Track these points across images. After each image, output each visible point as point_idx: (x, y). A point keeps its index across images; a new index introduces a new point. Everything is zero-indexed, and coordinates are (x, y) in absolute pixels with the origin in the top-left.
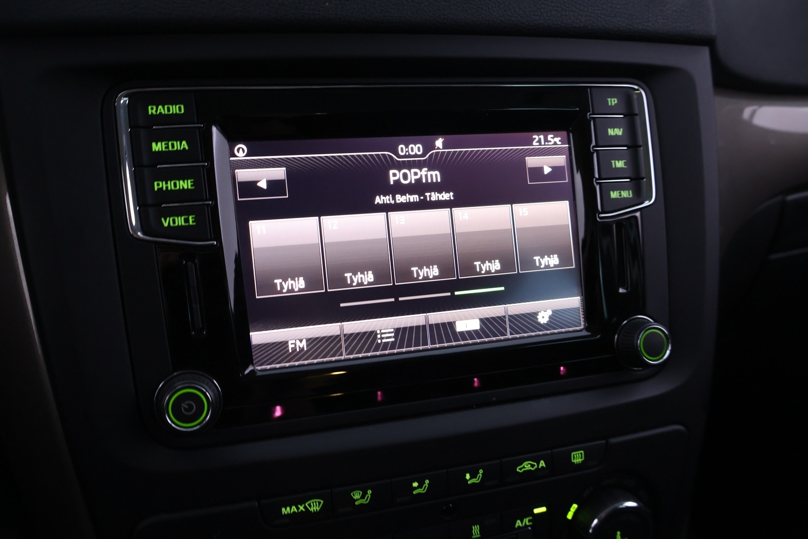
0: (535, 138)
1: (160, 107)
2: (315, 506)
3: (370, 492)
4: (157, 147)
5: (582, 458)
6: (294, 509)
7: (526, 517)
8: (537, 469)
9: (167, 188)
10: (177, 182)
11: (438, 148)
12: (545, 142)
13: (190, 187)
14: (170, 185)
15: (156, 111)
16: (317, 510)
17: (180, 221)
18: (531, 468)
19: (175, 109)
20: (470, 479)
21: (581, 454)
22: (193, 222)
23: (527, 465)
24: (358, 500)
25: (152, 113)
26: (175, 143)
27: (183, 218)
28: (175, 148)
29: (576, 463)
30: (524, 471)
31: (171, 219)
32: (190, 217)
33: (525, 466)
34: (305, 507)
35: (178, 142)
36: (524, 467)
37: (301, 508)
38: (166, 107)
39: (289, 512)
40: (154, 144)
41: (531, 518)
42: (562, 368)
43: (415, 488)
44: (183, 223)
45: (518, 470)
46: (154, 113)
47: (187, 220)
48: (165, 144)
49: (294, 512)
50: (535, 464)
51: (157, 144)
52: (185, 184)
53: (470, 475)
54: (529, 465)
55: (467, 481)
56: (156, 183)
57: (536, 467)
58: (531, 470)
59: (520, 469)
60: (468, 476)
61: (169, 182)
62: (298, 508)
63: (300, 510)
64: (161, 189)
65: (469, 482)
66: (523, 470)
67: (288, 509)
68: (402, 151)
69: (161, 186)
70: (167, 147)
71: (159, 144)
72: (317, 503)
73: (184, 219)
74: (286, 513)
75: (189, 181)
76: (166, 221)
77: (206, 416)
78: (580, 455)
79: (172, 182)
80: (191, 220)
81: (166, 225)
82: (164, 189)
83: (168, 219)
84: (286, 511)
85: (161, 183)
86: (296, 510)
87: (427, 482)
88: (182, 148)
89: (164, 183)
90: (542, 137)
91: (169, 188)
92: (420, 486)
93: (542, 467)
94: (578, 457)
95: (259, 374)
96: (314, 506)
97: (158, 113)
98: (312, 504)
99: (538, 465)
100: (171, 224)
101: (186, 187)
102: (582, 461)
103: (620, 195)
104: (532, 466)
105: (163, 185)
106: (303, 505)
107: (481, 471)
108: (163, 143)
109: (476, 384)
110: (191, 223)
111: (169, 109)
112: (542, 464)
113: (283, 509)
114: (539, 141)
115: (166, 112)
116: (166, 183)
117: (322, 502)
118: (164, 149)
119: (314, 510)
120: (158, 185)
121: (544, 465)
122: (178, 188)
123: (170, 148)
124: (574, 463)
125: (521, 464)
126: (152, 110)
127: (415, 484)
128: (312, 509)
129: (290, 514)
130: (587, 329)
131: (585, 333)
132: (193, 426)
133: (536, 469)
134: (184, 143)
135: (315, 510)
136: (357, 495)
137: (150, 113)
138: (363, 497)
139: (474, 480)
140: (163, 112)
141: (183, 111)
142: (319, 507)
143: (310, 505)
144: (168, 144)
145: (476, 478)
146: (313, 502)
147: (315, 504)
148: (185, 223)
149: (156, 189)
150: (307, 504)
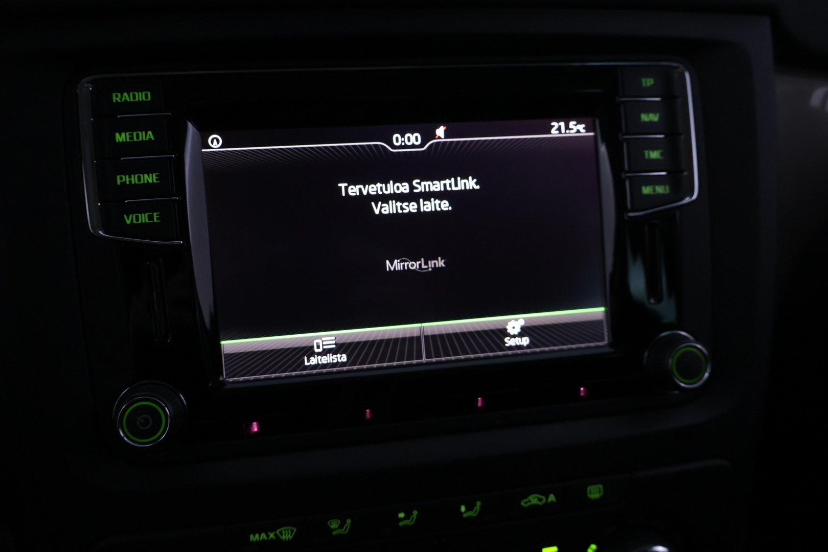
0: (554, 126)
1: (125, 94)
2: (287, 534)
3: (349, 521)
4: (121, 138)
5: (600, 493)
6: (263, 536)
8: (546, 503)
9: (130, 181)
10: (142, 175)
11: (440, 138)
12: (566, 130)
13: (155, 181)
14: (134, 179)
15: (121, 99)
16: (289, 539)
17: (144, 218)
18: (538, 503)
19: (140, 96)
20: (466, 512)
21: (600, 488)
22: (157, 219)
23: (534, 499)
24: (335, 529)
25: (116, 100)
26: (140, 133)
27: (147, 215)
28: (140, 139)
29: (592, 498)
30: (530, 506)
31: (134, 216)
32: (155, 214)
33: (532, 500)
34: (276, 535)
35: (144, 133)
36: (530, 501)
37: (272, 535)
38: (131, 94)
39: (258, 539)
40: (117, 135)
42: (582, 389)
43: (402, 520)
44: (147, 221)
45: (522, 504)
46: (119, 101)
47: (151, 218)
48: (130, 134)
49: (263, 540)
50: (543, 498)
51: (120, 135)
52: (150, 178)
53: (466, 508)
54: (536, 499)
55: (462, 514)
56: (118, 177)
57: (544, 501)
59: (526, 503)
60: (463, 509)
61: (133, 176)
62: (268, 536)
63: (270, 538)
64: (124, 184)
65: (465, 515)
66: (529, 504)
67: (257, 536)
68: (397, 141)
69: (124, 180)
70: (131, 138)
71: (123, 134)
72: (290, 531)
73: (149, 216)
74: (255, 540)
75: (154, 175)
76: (128, 218)
79: (136, 176)
80: (155, 217)
81: (128, 222)
82: (128, 183)
83: (131, 216)
84: (255, 538)
85: (123, 177)
86: (265, 538)
87: (415, 513)
88: (147, 139)
89: (127, 176)
90: (562, 124)
91: (133, 183)
92: (407, 518)
93: (552, 502)
94: (595, 492)
95: (228, 386)
96: (285, 534)
97: (123, 101)
98: (283, 532)
99: (547, 498)
100: (135, 222)
101: (150, 181)
102: (600, 497)
103: (654, 191)
104: (540, 500)
105: (126, 179)
106: (274, 533)
107: (479, 504)
108: (127, 133)
109: (480, 404)
110: (155, 220)
111: (134, 97)
112: (552, 498)
113: (252, 537)
114: (559, 129)
115: (132, 100)
116: (130, 177)
117: (295, 530)
118: (128, 140)
119: (285, 538)
120: (121, 179)
121: (554, 499)
122: (142, 182)
123: (135, 139)
125: (526, 497)
126: (116, 98)
127: (402, 515)
128: (283, 537)
129: (259, 541)
130: (610, 345)
131: (608, 350)
133: (544, 503)
134: (150, 133)
135: (287, 539)
136: (334, 525)
137: (114, 101)
138: (341, 526)
139: (471, 514)
140: (128, 100)
141: (149, 98)
142: (291, 535)
143: (281, 533)
144: (132, 135)
145: (472, 511)
146: (285, 530)
147: (286, 531)
148: (149, 220)
149: (119, 183)
150: (278, 532)
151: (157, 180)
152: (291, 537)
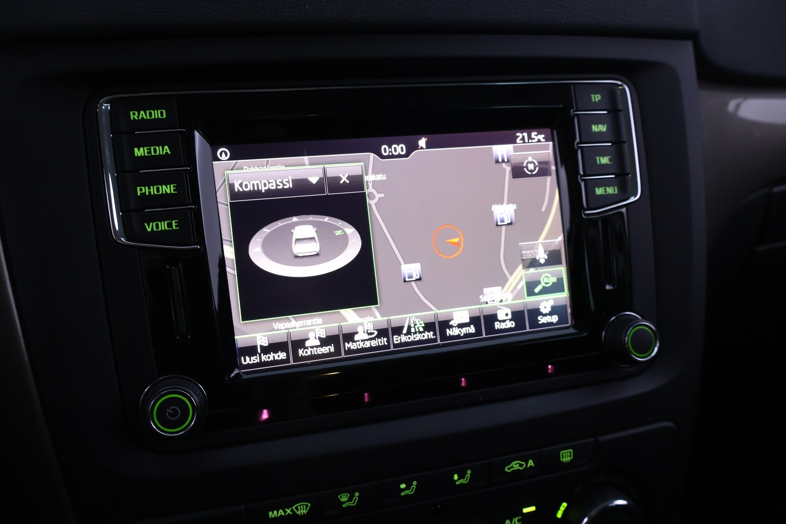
0: (519, 136)
1: (142, 112)
2: (302, 510)
3: (357, 494)
4: (139, 152)
5: (570, 456)
6: (281, 512)
8: (526, 468)
9: (150, 192)
10: (160, 187)
11: (422, 148)
12: (528, 140)
13: (172, 192)
14: (153, 190)
15: (138, 117)
16: (304, 513)
17: (163, 226)
18: (520, 468)
19: (156, 114)
20: (458, 480)
21: (570, 452)
22: (176, 226)
23: (516, 465)
24: (345, 502)
25: (134, 118)
26: (157, 148)
27: (166, 222)
28: (158, 153)
29: (564, 462)
30: (513, 471)
31: (154, 224)
32: (173, 222)
33: (514, 466)
34: (292, 511)
35: (161, 147)
36: (512, 467)
37: (289, 511)
38: (148, 112)
39: (276, 516)
40: (136, 150)
41: (520, 517)
42: (550, 367)
43: (403, 490)
44: (166, 228)
45: (506, 470)
46: (137, 118)
47: (170, 225)
48: (147, 149)
49: (281, 515)
50: (524, 463)
51: (139, 150)
52: (168, 189)
53: (458, 476)
54: (518, 465)
55: (455, 481)
56: (138, 189)
57: (524, 466)
58: (519, 470)
59: (509, 469)
60: (456, 477)
61: (152, 187)
62: (285, 512)
64: (143, 194)
65: (457, 483)
66: (511, 469)
67: (275, 512)
68: (385, 151)
69: (144, 191)
70: (149, 153)
71: (141, 149)
72: (304, 506)
73: (168, 223)
74: (273, 516)
75: (172, 186)
76: (149, 227)
77: (191, 421)
78: (569, 454)
79: (155, 187)
80: (174, 224)
81: (149, 230)
82: (147, 194)
83: (151, 224)
84: (273, 514)
85: (143, 188)
86: (283, 514)
87: (415, 483)
88: (164, 153)
89: (147, 188)
90: (525, 134)
91: (152, 193)
92: (407, 488)
93: (531, 466)
94: (566, 456)
95: (245, 377)
96: (301, 509)
97: (140, 118)
98: (299, 507)
99: (527, 464)
100: (155, 229)
101: (168, 192)
102: (571, 460)
103: (605, 192)
104: (521, 465)
105: (145, 190)
106: (290, 509)
107: (469, 472)
108: (145, 148)
109: (463, 384)
110: (174, 228)
111: (150, 115)
112: (531, 463)
113: (270, 513)
114: (523, 139)
115: (148, 117)
116: (149, 188)
117: (309, 505)
118: (146, 154)
119: (301, 513)
120: (141, 190)
121: (533, 464)
122: (161, 193)
123: (153, 154)
124: (563, 461)
125: (510, 464)
126: (134, 116)
127: (403, 486)
128: (299, 513)
130: (574, 326)
131: (571, 331)
132: (178, 431)
133: (524, 468)
134: (166, 147)
135: (303, 514)
136: (344, 498)
137: (132, 119)
138: (350, 499)
139: (462, 481)
140: (145, 118)
141: (165, 116)
142: (306, 510)
143: (297, 508)
144: (150, 149)
145: (464, 479)
146: (300, 506)
147: (302, 507)
148: (168, 227)
149: (139, 194)
150: (294, 508)
151: (174, 190)
152: (305, 512)
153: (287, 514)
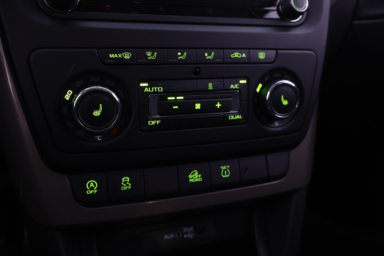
3: (156, 53)
5: (264, 56)
6: (116, 55)
7: (236, 84)
18: (238, 56)
20: (207, 56)
23: (236, 55)
24: (149, 56)
29: (261, 58)
30: (235, 57)
34: (122, 56)
36: (235, 55)
37: (120, 56)
41: (238, 85)
45: (232, 56)
49: (116, 57)
54: (237, 55)
57: (241, 56)
59: (233, 56)
60: (206, 55)
62: (118, 56)
65: (207, 58)
66: (234, 56)
67: (113, 55)
72: (128, 55)
74: (112, 57)
78: (263, 55)
87: (185, 53)
92: (182, 55)
93: (244, 57)
96: (126, 55)
98: (125, 55)
99: (242, 55)
102: (264, 58)
104: (239, 55)
106: (121, 54)
107: (213, 53)
112: (244, 55)
113: (110, 55)
117: (131, 54)
121: (245, 56)
125: (233, 54)
127: (179, 54)
128: (125, 57)
129: (114, 58)
133: (241, 57)
135: (127, 58)
136: (149, 54)
138: (152, 55)
142: (129, 57)
143: (124, 55)
145: (210, 56)
146: (126, 54)
147: (127, 54)
150: (122, 54)
152: (129, 58)
153: (119, 57)
